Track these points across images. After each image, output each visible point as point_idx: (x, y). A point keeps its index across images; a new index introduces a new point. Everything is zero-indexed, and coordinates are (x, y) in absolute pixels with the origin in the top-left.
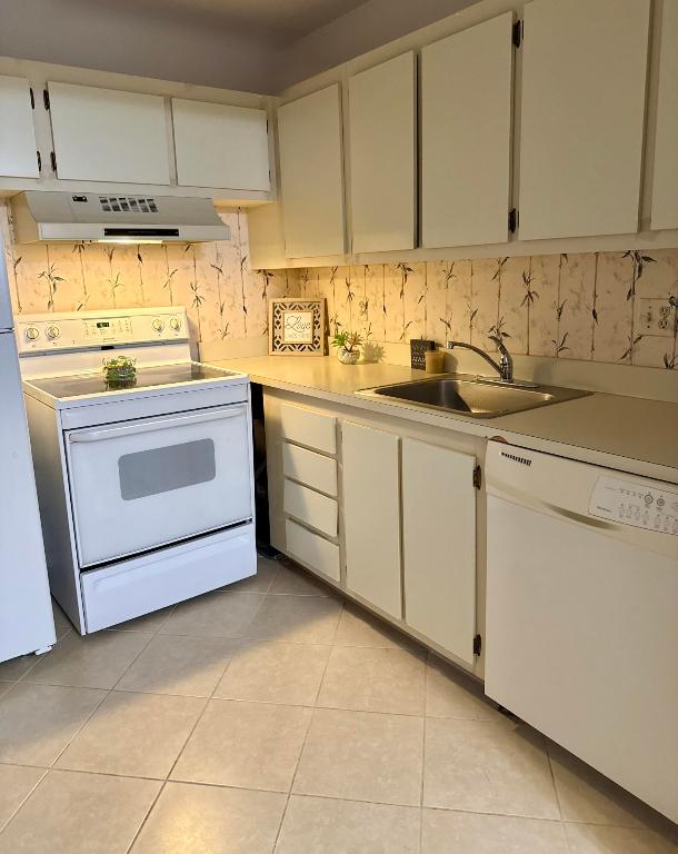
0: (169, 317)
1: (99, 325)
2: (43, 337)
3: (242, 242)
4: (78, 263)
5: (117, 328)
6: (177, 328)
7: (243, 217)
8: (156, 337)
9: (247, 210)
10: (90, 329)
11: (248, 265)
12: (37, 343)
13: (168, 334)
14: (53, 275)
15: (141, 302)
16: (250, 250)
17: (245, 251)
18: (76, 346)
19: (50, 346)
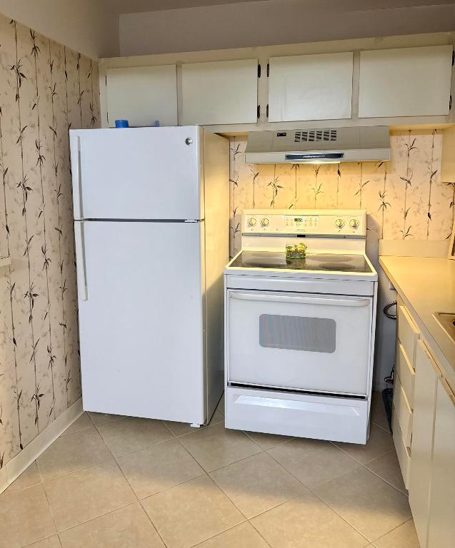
0: (351, 217)
1: (296, 220)
2: (259, 224)
3: (435, 158)
4: (294, 177)
5: (308, 223)
6: (355, 226)
7: (438, 137)
8: (336, 231)
9: (443, 131)
10: (289, 222)
11: (439, 178)
12: (254, 228)
13: (347, 230)
14: (276, 185)
15: (335, 205)
16: (442, 166)
17: (437, 166)
18: (277, 232)
19: (261, 231)
